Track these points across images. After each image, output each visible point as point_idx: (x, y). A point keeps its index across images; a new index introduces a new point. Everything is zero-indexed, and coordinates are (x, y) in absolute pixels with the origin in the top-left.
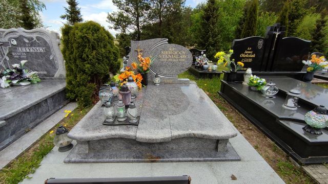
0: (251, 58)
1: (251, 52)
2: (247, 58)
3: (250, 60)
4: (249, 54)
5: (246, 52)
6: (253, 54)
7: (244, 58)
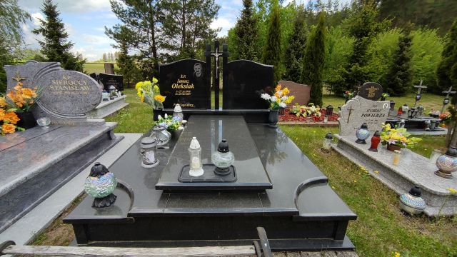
0: (188, 89)
1: (186, 81)
2: (183, 89)
3: (188, 93)
4: (184, 84)
5: (179, 81)
6: (190, 84)
7: (178, 89)
